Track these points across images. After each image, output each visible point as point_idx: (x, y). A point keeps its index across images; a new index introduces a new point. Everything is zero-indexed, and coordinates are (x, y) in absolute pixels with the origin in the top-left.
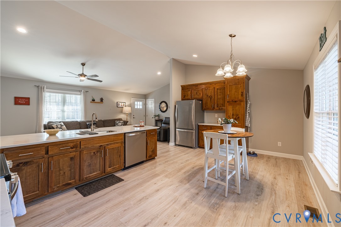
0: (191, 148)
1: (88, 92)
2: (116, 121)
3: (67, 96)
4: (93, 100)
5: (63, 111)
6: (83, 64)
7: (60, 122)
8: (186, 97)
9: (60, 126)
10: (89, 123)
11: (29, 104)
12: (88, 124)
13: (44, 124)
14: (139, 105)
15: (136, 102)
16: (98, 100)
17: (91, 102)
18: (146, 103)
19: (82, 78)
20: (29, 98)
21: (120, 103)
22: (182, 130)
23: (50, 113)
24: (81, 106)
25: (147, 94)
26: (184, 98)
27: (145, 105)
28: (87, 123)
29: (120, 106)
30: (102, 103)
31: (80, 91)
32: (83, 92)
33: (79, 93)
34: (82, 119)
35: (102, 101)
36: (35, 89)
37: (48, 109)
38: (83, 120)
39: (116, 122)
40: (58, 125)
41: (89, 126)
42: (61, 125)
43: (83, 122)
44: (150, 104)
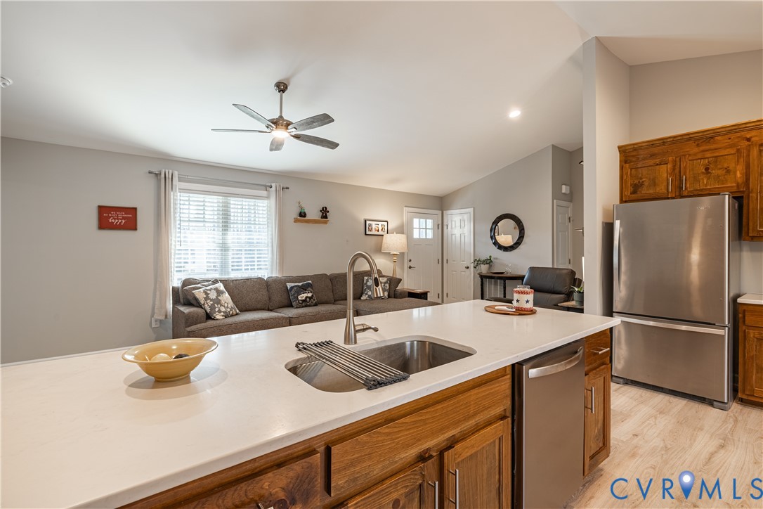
0: (710, 402)
1: (287, 188)
2: (366, 278)
3: (233, 201)
4: (302, 215)
5: (224, 248)
6: (282, 87)
7: (215, 282)
8: (645, 191)
9: (216, 294)
10: (293, 284)
11: (135, 229)
12: (292, 288)
13: (173, 288)
14: (423, 228)
15: (415, 219)
16: (313, 214)
17: (296, 221)
18: (445, 223)
19: (280, 134)
20: (135, 209)
21: (373, 223)
22: (651, 323)
23: (190, 252)
24: (270, 233)
25: (446, 196)
26: (634, 192)
27: (441, 227)
28: (289, 285)
29: (374, 232)
30: (326, 223)
31: (266, 186)
32: (273, 188)
33: (264, 193)
34: (272, 273)
35: (326, 217)
36: (150, 183)
37: (184, 241)
38: (275, 274)
39: (367, 281)
40: (210, 290)
41: (293, 292)
42: (219, 292)
43: (276, 281)
44: (458, 224)
